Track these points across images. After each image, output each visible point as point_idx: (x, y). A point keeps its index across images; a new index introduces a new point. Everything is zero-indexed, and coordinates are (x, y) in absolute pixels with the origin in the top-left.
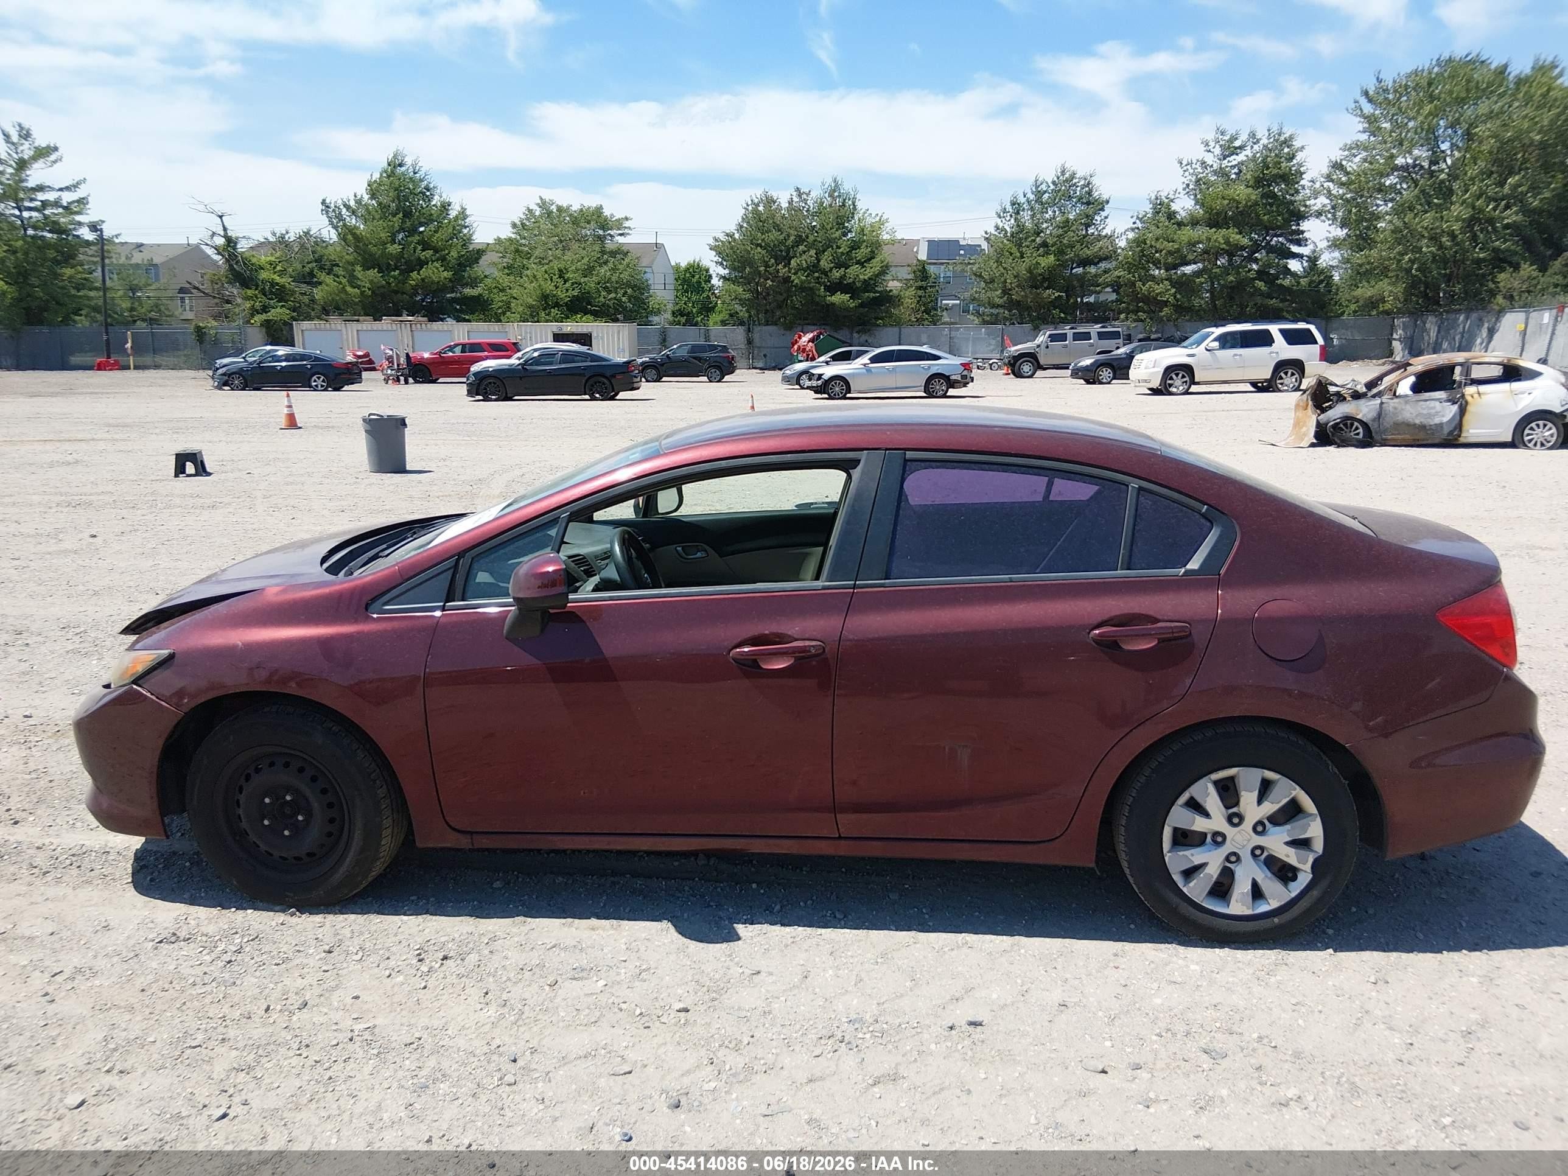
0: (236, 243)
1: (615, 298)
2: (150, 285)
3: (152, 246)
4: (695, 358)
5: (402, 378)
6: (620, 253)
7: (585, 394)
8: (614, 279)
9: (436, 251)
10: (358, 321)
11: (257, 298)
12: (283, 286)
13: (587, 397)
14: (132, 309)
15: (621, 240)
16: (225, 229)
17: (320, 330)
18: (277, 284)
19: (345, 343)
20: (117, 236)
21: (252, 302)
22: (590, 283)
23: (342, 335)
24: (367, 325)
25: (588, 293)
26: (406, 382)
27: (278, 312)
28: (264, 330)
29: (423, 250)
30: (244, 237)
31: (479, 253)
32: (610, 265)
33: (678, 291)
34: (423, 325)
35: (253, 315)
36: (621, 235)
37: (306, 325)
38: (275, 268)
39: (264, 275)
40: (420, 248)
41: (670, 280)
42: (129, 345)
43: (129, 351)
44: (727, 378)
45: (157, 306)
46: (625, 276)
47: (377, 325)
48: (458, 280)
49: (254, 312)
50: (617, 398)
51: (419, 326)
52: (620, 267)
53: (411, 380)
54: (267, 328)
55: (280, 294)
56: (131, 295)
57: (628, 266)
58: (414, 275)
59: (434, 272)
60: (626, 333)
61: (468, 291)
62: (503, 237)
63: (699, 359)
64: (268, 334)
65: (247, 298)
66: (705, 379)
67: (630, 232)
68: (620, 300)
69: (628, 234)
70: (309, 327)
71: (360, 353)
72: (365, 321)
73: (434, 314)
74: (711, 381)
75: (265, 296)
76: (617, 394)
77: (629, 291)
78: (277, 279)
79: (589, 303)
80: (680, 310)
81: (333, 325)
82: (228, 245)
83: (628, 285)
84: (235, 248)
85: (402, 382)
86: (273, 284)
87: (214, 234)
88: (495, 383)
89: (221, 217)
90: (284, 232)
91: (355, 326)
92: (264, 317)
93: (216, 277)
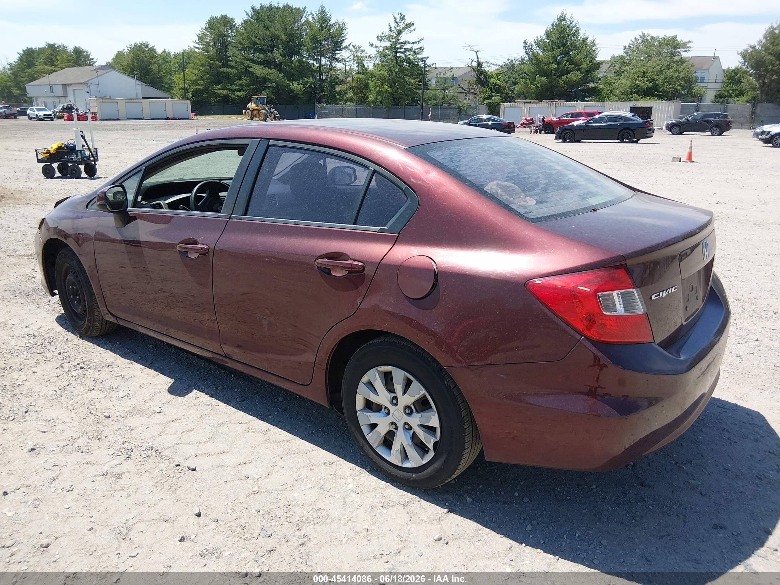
0: (482, 65)
1: (673, 88)
2: (452, 87)
3: (456, 68)
4: (705, 121)
5: (538, 131)
6: (682, 61)
7: (618, 140)
8: (675, 77)
9: (576, 64)
10: (531, 102)
11: (487, 92)
12: (500, 86)
13: (619, 141)
14: (443, 98)
15: (684, 55)
16: (478, 58)
17: (512, 107)
18: (497, 85)
19: (523, 114)
20: (433, 64)
21: (485, 94)
22: (660, 79)
23: (522, 110)
24: (535, 104)
25: (658, 85)
26: (540, 133)
27: (495, 99)
28: (488, 107)
29: (569, 65)
30: (486, 62)
31: (599, 64)
32: (674, 69)
33: (725, 83)
34: (562, 104)
35: (484, 100)
36: (685, 51)
37: (506, 105)
38: (498, 77)
39: (492, 80)
40: (568, 63)
41: (721, 77)
42: (430, 115)
43: (430, 118)
44: (725, 133)
45: (453, 96)
46: (682, 75)
47: (540, 104)
48: (585, 80)
49: (485, 98)
50: (639, 142)
51: (559, 104)
52: (680, 69)
53: (543, 132)
54: (489, 107)
55: (498, 89)
56: (443, 92)
57: (684, 69)
58: (564, 77)
59: (576, 76)
60: (673, 107)
61: (591, 85)
62: (616, 55)
63: (708, 122)
64: (489, 109)
65: (483, 92)
66: (710, 133)
67: (690, 49)
68: (676, 89)
69: (689, 51)
70: (507, 106)
71: (528, 119)
72: (534, 102)
73: (570, 98)
74: (712, 135)
75: (491, 90)
76: (639, 140)
77: (683, 83)
78: (498, 82)
79: (656, 91)
80: (720, 94)
81: (518, 105)
82: (478, 66)
83: (683, 79)
84: (481, 67)
85: (538, 133)
86: (496, 84)
87: (473, 61)
88: (569, 133)
89: (477, 52)
90: (513, 59)
91: (529, 105)
92: (489, 101)
93: (471, 82)
